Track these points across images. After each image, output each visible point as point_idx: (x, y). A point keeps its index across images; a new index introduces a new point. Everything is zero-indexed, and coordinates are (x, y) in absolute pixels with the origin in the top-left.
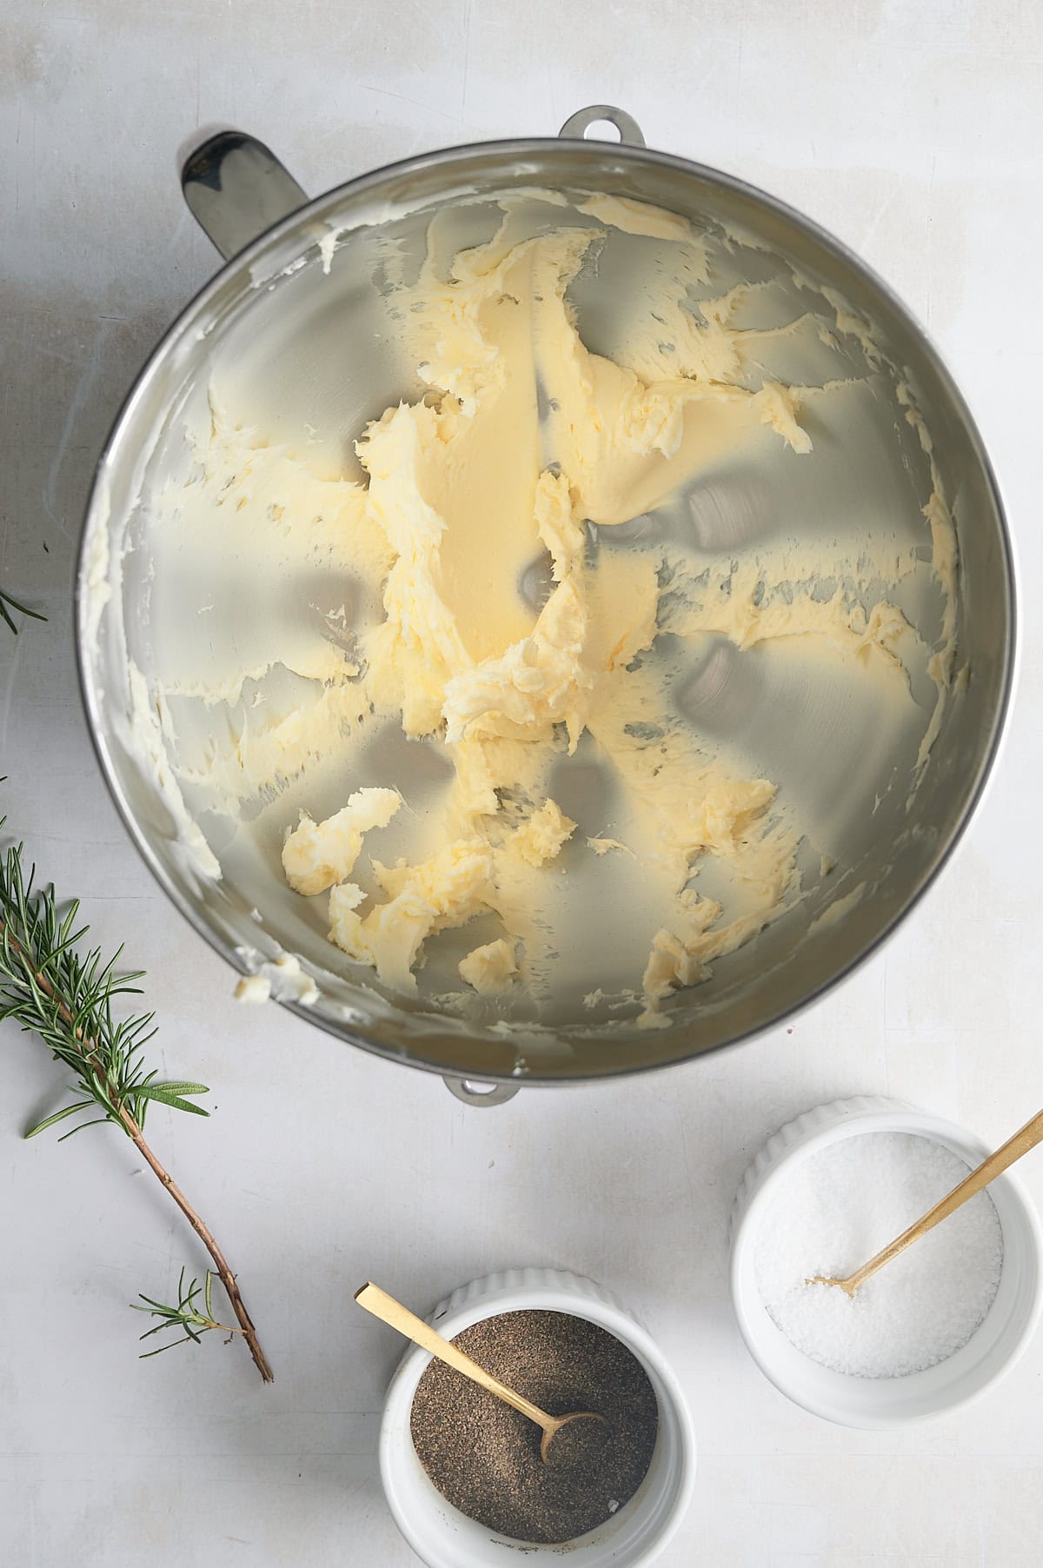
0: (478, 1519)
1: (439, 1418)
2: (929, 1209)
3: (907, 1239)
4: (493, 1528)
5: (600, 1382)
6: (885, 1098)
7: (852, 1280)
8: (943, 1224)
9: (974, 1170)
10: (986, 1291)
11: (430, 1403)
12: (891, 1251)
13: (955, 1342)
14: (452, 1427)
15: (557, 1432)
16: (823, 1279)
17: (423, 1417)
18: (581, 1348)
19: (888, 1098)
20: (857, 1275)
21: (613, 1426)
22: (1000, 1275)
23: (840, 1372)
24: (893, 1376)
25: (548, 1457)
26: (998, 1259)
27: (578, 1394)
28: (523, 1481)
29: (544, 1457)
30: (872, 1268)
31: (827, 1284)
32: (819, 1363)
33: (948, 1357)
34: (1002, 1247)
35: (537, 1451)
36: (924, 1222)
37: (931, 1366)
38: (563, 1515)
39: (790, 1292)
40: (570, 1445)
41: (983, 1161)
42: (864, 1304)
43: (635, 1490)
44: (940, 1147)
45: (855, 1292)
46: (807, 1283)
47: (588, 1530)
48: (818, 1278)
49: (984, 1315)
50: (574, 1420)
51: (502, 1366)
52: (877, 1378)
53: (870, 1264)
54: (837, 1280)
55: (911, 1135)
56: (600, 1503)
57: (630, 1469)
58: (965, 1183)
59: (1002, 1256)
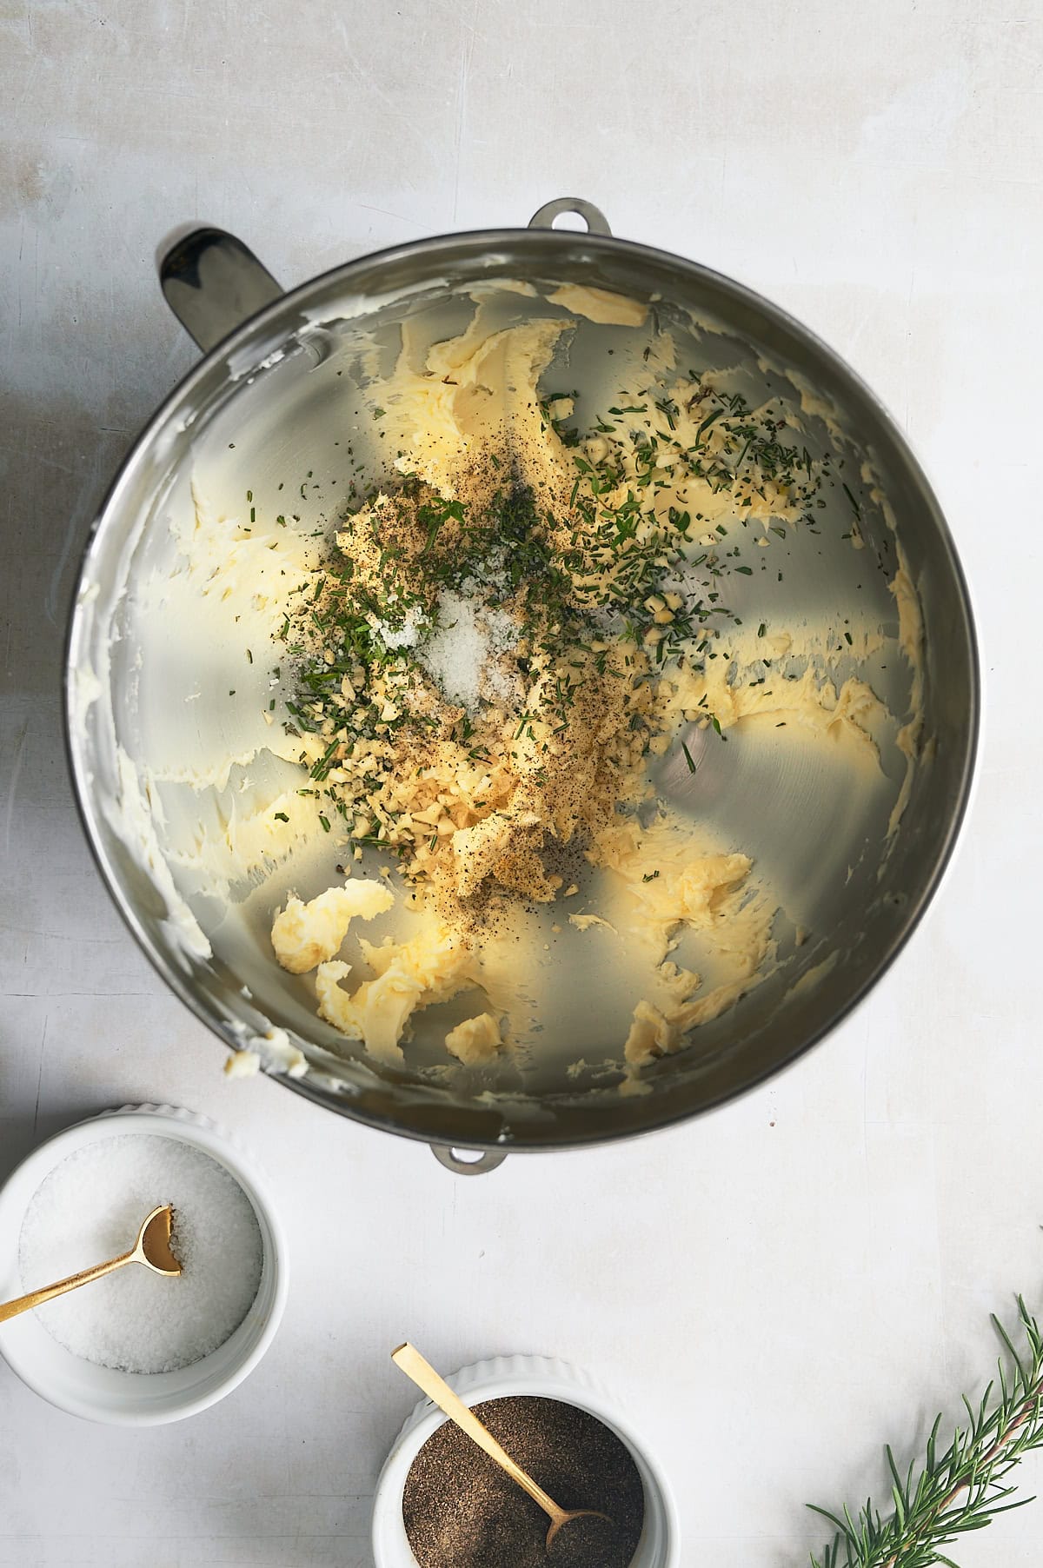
15: (565, 1524)
25: (552, 1546)
35: (542, 1538)
40: (574, 1540)
50: (583, 1517)
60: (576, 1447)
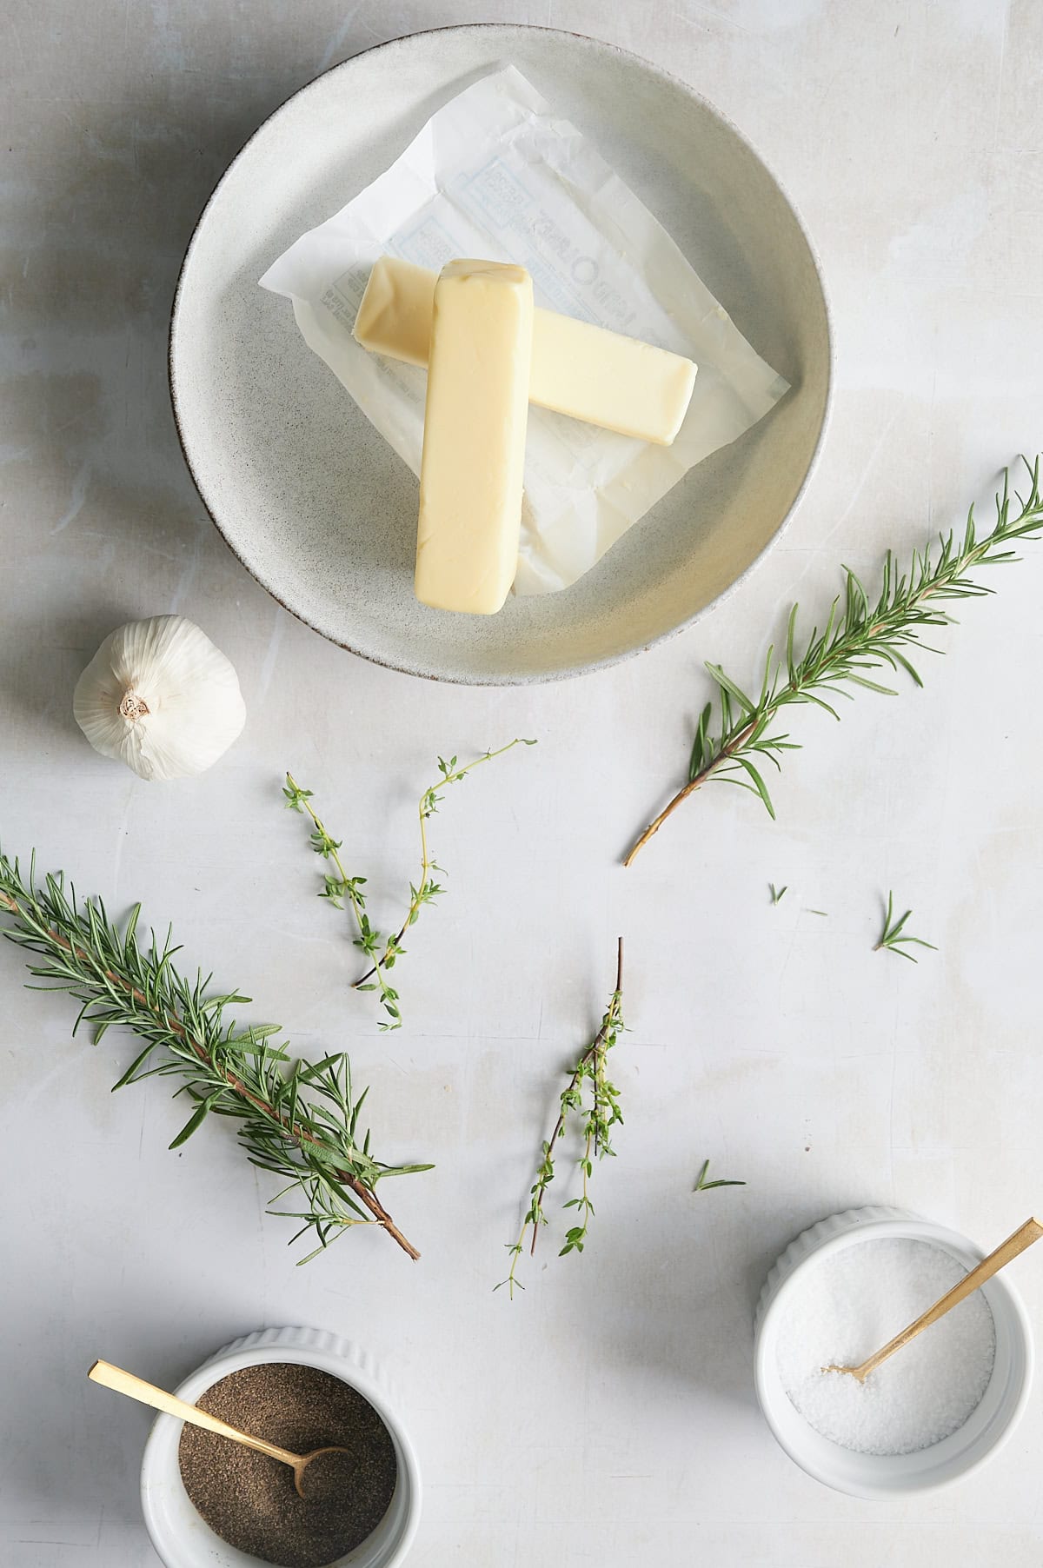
0: (256, 1555)
1: (204, 1470)
2: (931, 1306)
3: (911, 1332)
4: (268, 1560)
5: (341, 1420)
6: (891, 1207)
7: (862, 1368)
8: (943, 1320)
9: (970, 1271)
10: (980, 1379)
11: (195, 1458)
12: (897, 1342)
13: (953, 1423)
14: (216, 1476)
15: (306, 1468)
16: (837, 1368)
17: (191, 1471)
18: (318, 1392)
19: (895, 1208)
20: (867, 1365)
21: (358, 1457)
22: (993, 1364)
23: (851, 1450)
24: (899, 1454)
25: (303, 1492)
26: (991, 1350)
27: (324, 1433)
28: (285, 1516)
29: (300, 1492)
30: (880, 1357)
31: (840, 1372)
32: (834, 1442)
33: (947, 1436)
34: (994, 1340)
35: (294, 1488)
36: (927, 1317)
37: (932, 1444)
38: (325, 1540)
39: (808, 1379)
40: (319, 1478)
41: (979, 1263)
42: (873, 1390)
43: (385, 1509)
44: (941, 1251)
45: (865, 1379)
46: (823, 1371)
47: (349, 1551)
48: (832, 1366)
49: (979, 1400)
50: (320, 1455)
51: (249, 1417)
52: (885, 1455)
53: (879, 1355)
54: (849, 1368)
55: (915, 1240)
56: (356, 1525)
57: (378, 1492)
58: (962, 1283)
59: (995, 1347)
60: (327, 1403)
